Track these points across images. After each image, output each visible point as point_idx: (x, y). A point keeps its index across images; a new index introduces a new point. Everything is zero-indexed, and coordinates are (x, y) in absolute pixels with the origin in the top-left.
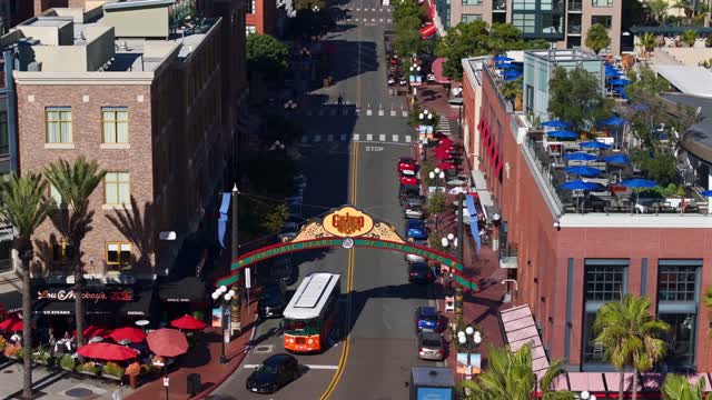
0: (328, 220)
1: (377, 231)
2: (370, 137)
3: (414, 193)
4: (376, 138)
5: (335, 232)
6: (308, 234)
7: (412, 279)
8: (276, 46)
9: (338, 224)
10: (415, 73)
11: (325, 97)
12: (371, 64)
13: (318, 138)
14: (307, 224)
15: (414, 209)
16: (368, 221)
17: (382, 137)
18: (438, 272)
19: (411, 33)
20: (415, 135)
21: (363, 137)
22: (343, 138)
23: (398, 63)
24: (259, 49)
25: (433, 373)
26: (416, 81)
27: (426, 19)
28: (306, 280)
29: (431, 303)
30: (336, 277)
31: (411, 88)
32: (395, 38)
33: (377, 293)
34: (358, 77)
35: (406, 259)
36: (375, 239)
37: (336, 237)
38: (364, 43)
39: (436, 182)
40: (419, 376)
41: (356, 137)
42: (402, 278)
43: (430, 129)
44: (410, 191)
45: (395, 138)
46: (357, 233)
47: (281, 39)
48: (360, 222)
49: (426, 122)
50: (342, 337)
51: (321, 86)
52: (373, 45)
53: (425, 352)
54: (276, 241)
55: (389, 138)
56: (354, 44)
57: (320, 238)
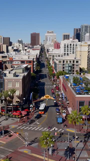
0: (45, 96)
1: (51, 98)
2: (47, 86)
3: (54, 93)
4: (48, 86)
5: (46, 98)
6: (42, 98)
7: (55, 104)
8: (34, 74)
9: (46, 97)
10: (52, 78)
11: (40, 81)
12: (46, 77)
13: (40, 87)
14: (42, 97)
15: (54, 95)
16: (50, 97)
17: (49, 86)
18: (58, 104)
19: (51, 73)
20: (53, 86)
21: (46, 86)
22: (44, 86)
23: (50, 77)
24: (32, 75)
25: (60, 116)
26: (53, 79)
27: (53, 71)
28: (42, 104)
29: (57, 107)
30: (45, 104)
31: (52, 80)
32: (49, 74)
33: (50, 106)
34: (45, 79)
35: (54, 102)
36: (51, 99)
37: (46, 99)
38: (45, 74)
39: (57, 92)
40: (58, 116)
41: (45, 86)
42: (53, 104)
43: (55, 85)
44: (53, 93)
45: (50, 86)
46: (48, 98)
47: (35, 74)
48: (49, 97)
49: (55, 84)
50: (46, 112)
51: (40, 80)
52: (46, 75)
53: (58, 114)
54: (36, 100)
55: (50, 87)
56: (44, 74)
57: (44, 99)
